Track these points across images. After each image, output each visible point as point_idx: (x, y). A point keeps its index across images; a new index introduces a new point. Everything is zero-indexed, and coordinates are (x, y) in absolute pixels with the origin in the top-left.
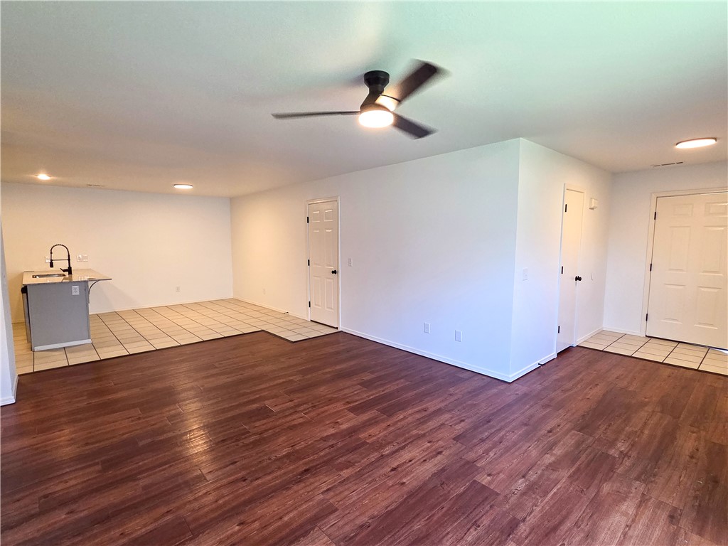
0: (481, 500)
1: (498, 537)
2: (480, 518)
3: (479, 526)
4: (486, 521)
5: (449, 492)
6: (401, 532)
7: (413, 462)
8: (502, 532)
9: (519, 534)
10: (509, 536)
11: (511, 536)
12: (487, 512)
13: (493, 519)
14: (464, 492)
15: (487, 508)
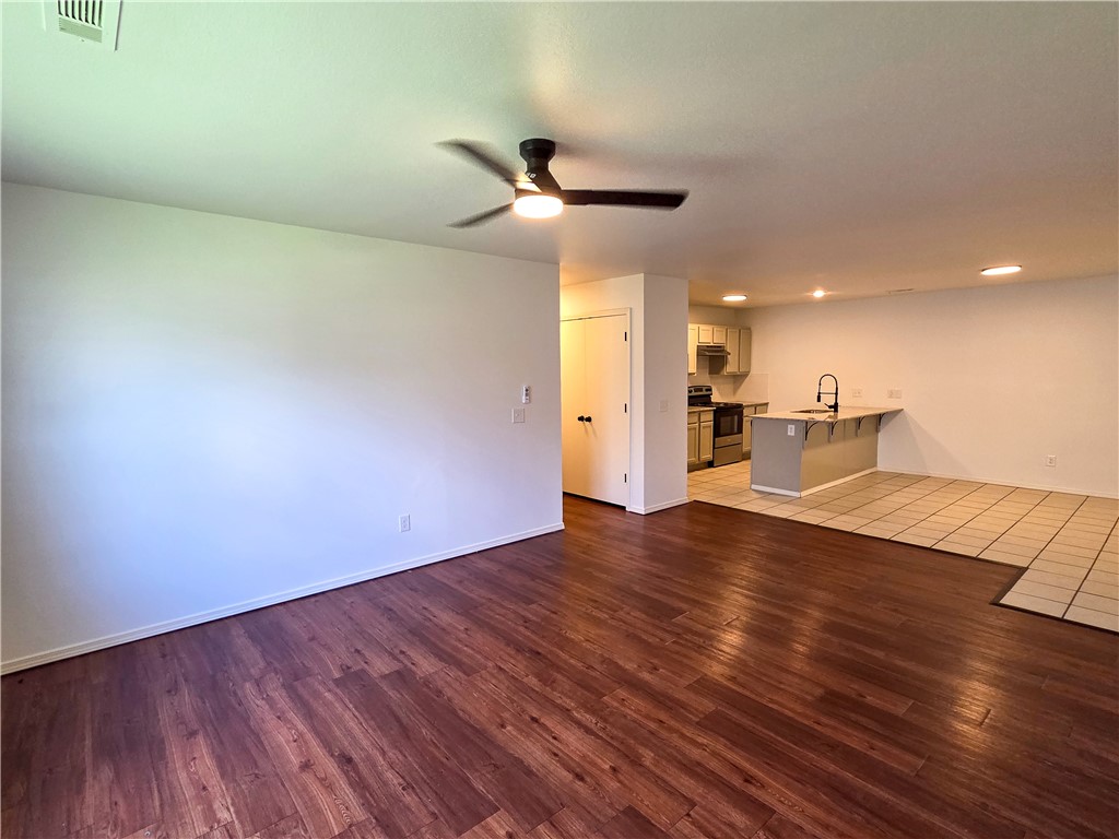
0: (453, 805)
1: (378, 804)
2: (417, 795)
3: (404, 789)
4: (409, 799)
5: (477, 770)
6: (419, 717)
7: (554, 741)
8: (383, 812)
9: (373, 831)
10: (376, 818)
11: (374, 821)
12: (426, 806)
13: (410, 810)
14: (473, 789)
15: (432, 808)
